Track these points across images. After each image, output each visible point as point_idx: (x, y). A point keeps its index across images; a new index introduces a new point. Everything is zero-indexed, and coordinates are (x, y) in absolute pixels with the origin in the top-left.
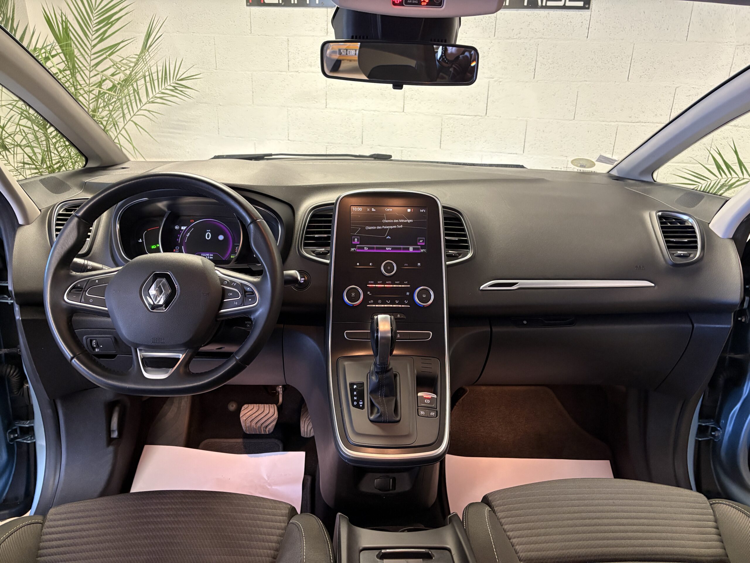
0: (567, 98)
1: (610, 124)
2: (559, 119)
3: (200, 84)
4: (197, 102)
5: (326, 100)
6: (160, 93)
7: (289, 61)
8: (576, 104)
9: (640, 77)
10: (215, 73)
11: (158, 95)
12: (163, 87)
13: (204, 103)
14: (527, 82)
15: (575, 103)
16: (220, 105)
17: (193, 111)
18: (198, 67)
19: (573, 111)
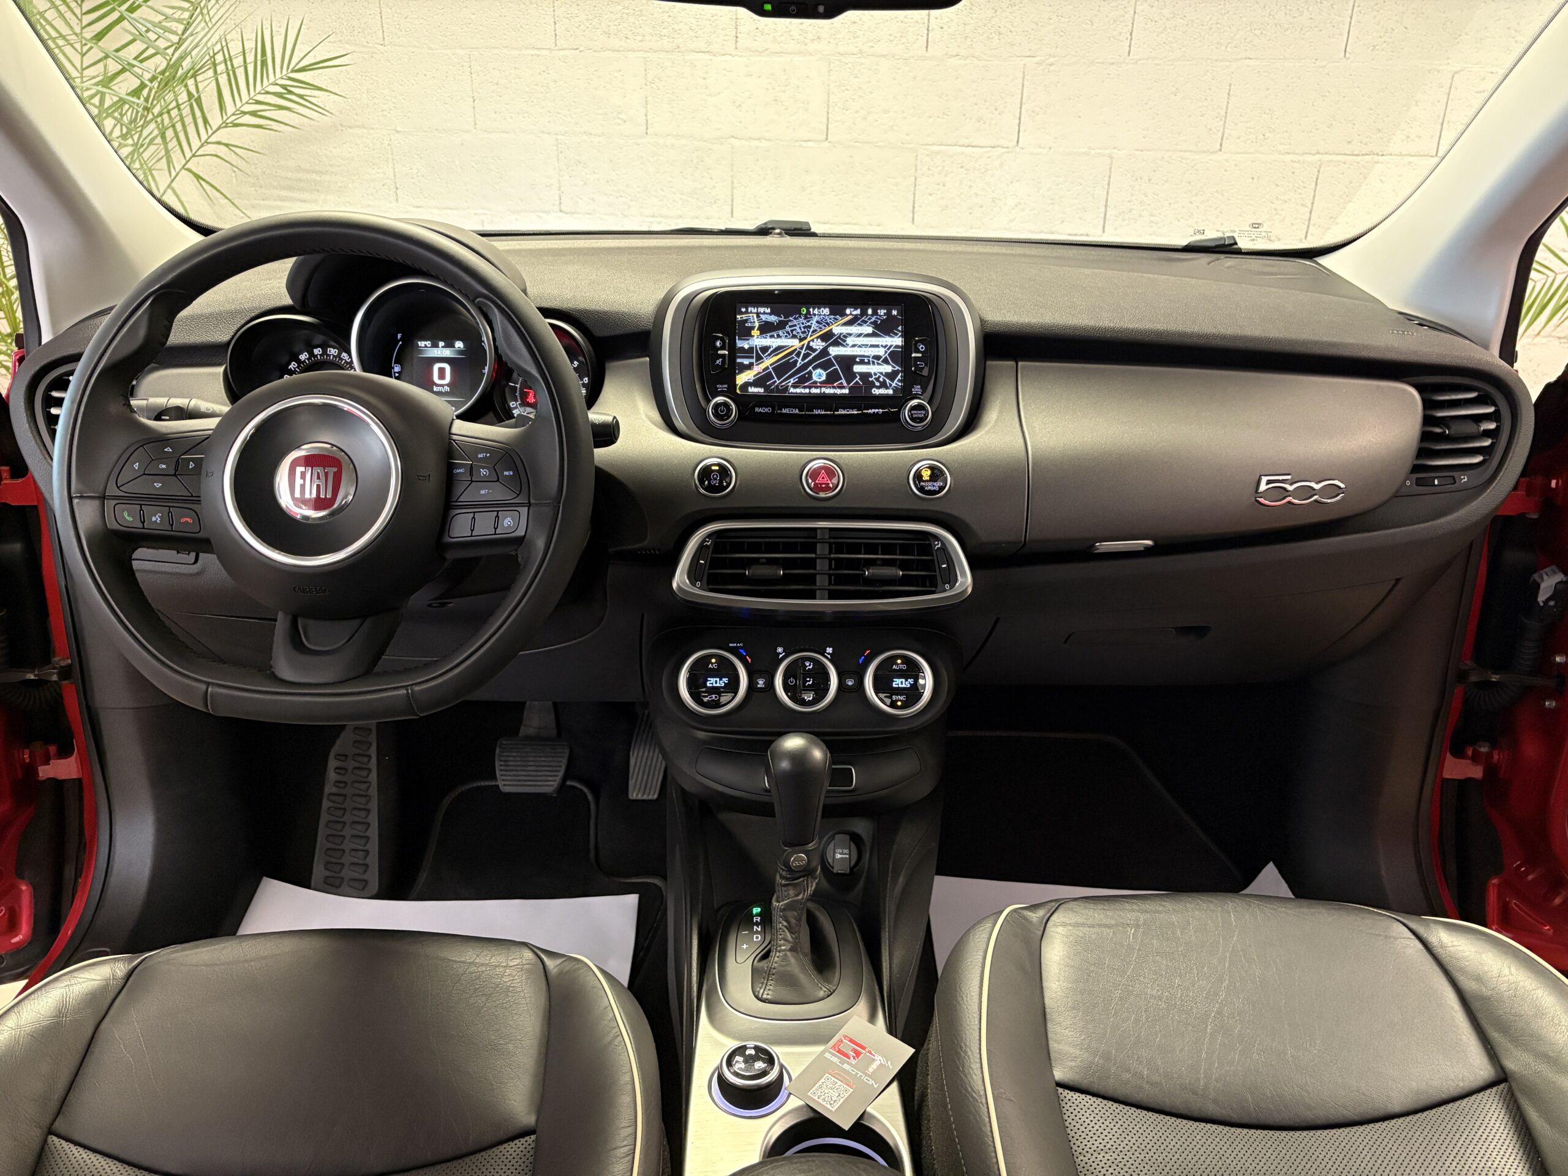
0: (1206, 99)
1: (1301, 158)
2: (1186, 151)
3: (347, 80)
4: (341, 125)
5: (646, 116)
6: (251, 101)
7: (555, 23)
8: (1226, 113)
9: (1372, 48)
10: (382, 53)
11: (246, 108)
12: (259, 88)
13: (359, 127)
14: (1112, 64)
15: (1224, 111)
16: (398, 132)
17: (335, 148)
18: (341, 41)
19: (1218, 131)
